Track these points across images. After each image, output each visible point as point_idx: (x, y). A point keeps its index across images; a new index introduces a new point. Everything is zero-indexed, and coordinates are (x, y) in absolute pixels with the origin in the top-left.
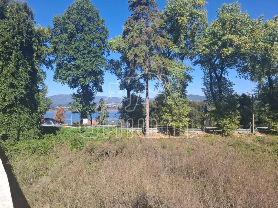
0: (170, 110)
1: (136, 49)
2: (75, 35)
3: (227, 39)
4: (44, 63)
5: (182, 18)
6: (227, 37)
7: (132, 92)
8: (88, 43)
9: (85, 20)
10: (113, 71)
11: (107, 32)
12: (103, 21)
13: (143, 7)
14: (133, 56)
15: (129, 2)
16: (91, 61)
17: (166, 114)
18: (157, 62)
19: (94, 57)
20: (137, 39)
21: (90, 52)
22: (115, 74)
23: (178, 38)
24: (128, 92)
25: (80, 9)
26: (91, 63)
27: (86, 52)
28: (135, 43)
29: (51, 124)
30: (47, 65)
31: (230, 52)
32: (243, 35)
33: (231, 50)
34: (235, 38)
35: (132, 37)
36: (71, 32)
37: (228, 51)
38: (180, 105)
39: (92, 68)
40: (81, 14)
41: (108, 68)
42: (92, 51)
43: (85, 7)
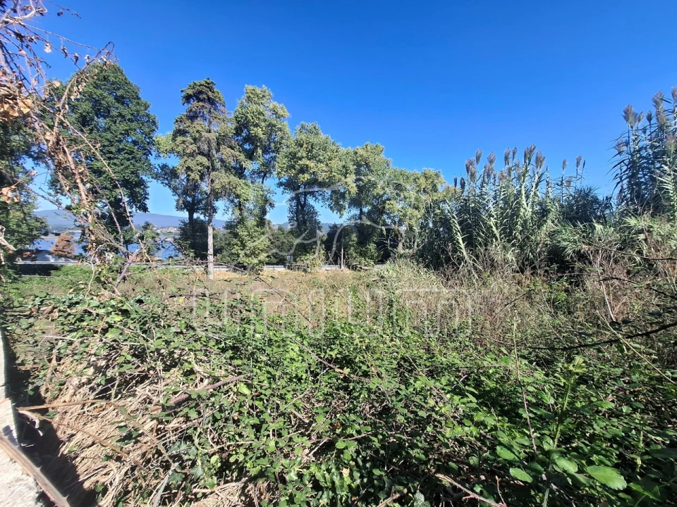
0: (242, 242)
1: (189, 160)
2: (93, 120)
3: (304, 165)
4: (31, 156)
5: (255, 129)
6: (304, 162)
7: (195, 216)
8: (116, 137)
9: (111, 99)
10: (166, 182)
11: (154, 123)
12: (146, 107)
13: (201, 104)
14: (185, 168)
15: (182, 91)
16: (122, 165)
17: (237, 248)
18: (221, 180)
19: (128, 160)
20: (191, 146)
21: (120, 151)
22: (170, 187)
23: (254, 152)
24: (189, 215)
25: (103, 80)
26: (122, 167)
27: (113, 149)
28: (188, 151)
29: (48, 259)
30: (34, 159)
31: (306, 179)
32: (320, 161)
33: (307, 176)
34: (311, 164)
35: (184, 142)
36: (84, 114)
37: (304, 178)
38: (255, 237)
39: (124, 177)
40: (103, 87)
41: (156, 177)
42: (123, 149)
43: (112, 79)
